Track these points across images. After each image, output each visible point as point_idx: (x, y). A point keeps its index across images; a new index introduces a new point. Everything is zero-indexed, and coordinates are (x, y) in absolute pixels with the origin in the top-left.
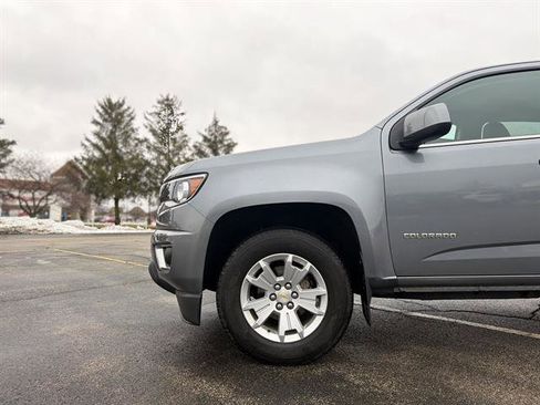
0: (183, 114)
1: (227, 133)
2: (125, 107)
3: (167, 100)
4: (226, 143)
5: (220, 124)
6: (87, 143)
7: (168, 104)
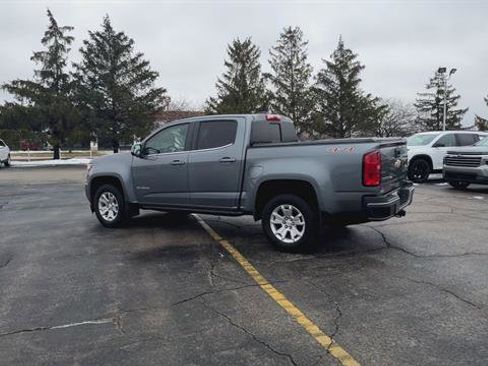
0: (305, 43)
1: (353, 57)
2: (251, 46)
3: (290, 32)
4: (351, 67)
5: (345, 48)
6: (220, 84)
7: (291, 36)
